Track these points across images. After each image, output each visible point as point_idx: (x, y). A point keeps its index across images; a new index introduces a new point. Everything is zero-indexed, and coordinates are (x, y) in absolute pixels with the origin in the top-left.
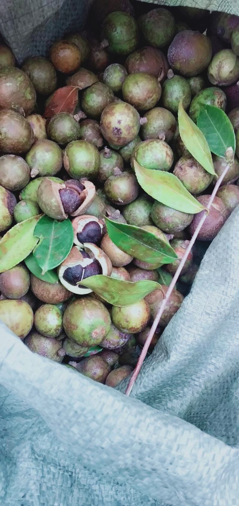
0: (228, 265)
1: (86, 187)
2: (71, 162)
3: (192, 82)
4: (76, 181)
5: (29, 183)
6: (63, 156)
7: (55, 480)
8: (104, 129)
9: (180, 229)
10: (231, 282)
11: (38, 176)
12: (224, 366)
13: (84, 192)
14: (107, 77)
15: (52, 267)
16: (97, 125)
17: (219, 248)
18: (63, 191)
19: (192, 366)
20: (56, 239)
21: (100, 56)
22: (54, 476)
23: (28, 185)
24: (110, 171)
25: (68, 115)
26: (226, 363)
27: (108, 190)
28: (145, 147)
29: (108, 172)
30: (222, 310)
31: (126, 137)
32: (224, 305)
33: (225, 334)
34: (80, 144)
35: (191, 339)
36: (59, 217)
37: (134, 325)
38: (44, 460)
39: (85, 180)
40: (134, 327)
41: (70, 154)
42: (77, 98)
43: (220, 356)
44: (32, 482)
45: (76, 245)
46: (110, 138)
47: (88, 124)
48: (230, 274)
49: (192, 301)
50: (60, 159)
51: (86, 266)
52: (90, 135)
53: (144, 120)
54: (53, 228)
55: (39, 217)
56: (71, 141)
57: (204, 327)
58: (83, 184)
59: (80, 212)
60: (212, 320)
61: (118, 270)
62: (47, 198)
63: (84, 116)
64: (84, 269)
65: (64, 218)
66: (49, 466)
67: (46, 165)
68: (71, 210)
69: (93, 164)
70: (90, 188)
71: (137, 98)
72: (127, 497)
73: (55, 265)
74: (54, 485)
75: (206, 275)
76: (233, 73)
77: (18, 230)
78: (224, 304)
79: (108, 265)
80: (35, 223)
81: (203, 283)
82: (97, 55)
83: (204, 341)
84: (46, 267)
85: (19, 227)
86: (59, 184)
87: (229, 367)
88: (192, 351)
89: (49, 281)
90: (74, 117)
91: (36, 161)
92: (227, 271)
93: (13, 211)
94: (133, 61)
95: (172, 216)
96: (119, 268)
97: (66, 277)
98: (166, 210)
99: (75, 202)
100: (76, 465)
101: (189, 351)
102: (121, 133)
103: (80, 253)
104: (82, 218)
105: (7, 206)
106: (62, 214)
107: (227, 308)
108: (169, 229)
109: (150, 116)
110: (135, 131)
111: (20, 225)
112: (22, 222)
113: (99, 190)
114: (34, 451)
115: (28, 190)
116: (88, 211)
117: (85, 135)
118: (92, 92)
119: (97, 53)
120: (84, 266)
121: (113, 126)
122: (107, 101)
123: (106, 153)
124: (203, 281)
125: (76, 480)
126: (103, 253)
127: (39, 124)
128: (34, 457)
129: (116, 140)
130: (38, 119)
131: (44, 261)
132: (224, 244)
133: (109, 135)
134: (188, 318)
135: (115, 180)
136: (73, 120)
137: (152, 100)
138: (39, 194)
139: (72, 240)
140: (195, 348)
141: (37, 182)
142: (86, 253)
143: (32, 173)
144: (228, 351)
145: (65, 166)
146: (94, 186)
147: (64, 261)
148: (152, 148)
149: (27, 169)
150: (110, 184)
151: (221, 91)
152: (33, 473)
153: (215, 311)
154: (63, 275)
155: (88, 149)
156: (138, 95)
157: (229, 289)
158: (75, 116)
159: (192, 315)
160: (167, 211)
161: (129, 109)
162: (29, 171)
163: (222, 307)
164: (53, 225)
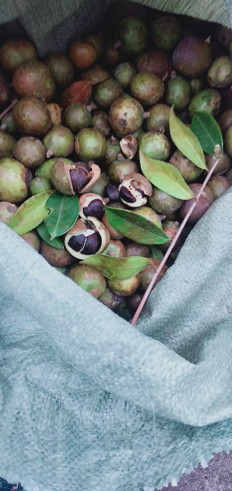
0: (207, 243)
1: (93, 169)
2: (81, 146)
3: (193, 83)
4: (84, 164)
5: (44, 162)
6: (74, 141)
7: (44, 403)
8: (112, 119)
9: (171, 211)
10: (208, 257)
11: (52, 157)
12: (199, 328)
13: (91, 173)
14: (117, 75)
15: (59, 234)
16: (107, 116)
17: (201, 229)
18: (73, 171)
19: (171, 326)
20: (64, 212)
21: (113, 54)
22: (43, 400)
23: (44, 164)
24: (114, 157)
25: (82, 106)
26: (199, 326)
27: (112, 173)
28: (147, 138)
29: (113, 157)
30: (199, 279)
31: (130, 128)
32: (201, 276)
33: (201, 301)
34: (90, 132)
35: (171, 301)
36: (68, 193)
37: (125, 288)
38: (36, 387)
39: (93, 163)
40: (125, 290)
41: (81, 139)
42: (90, 92)
43: (195, 320)
44: (25, 403)
45: (81, 218)
46: (116, 128)
47: (98, 114)
48: (208, 250)
49: (174, 270)
50: (72, 143)
51: (88, 235)
52: (99, 125)
53: (147, 114)
54: (63, 202)
55: (51, 192)
56: (83, 128)
57: (182, 292)
58: (90, 166)
59: (86, 190)
60: (189, 287)
61: (115, 242)
62: (59, 176)
63: (96, 107)
64: (86, 238)
65: (73, 194)
66: (39, 392)
67: (60, 148)
68: (79, 188)
69: (100, 150)
70: (96, 171)
71: (142, 95)
72: (103, 422)
73: (62, 233)
74: (43, 407)
75: (189, 250)
76: (229, 77)
77: (32, 202)
78: (200, 274)
79: (107, 237)
80: (47, 197)
81: (185, 257)
82: (111, 54)
83: (182, 304)
84: (54, 234)
85: (34, 199)
86: (70, 165)
87: (202, 330)
88: (171, 312)
89: (56, 246)
90: (86, 108)
91: (51, 145)
92: (206, 248)
93: (29, 185)
94: (142, 61)
95: (164, 200)
96: (116, 241)
97: (70, 244)
98: (160, 193)
99: (82, 181)
100: (62, 393)
101: (168, 311)
102: (126, 124)
103: (84, 224)
104: (89, 196)
105: (25, 181)
106: (71, 190)
107: (203, 278)
108: (161, 210)
109: (153, 111)
110: (139, 123)
111: (35, 197)
112: (37, 195)
113: (104, 173)
114: (27, 379)
115: (43, 168)
116: (93, 190)
117: (95, 124)
118: (104, 87)
119: (111, 52)
120: (86, 236)
121: (120, 118)
122: (116, 95)
123: (112, 141)
124: (185, 255)
125: (62, 406)
126: (104, 226)
127: (56, 112)
128: (27, 384)
129: (122, 130)
130: (55, 108)
131: (53, 229)
132: (206, 225)
133: (116, 126)
134: (170, 284)
135: (119, 165)
136: (85, 110)
137: (156, 97)
138: (53, 172)
139: (77, 213)
140: (174, 309)
141: (51, 162)
142: (89, 225)
143: (47, 154)
144: (203, 316)
145: (76, 150)
146: (100, 169)
147: (70, 230)
148: (153, 139)
149: (44, 150)
150: (114, 168)
151: (217, 93)
152: (26, 396)
153: (193, 280)
154: (68, 242)
155: (96, 136)
156: (144, 92)
157: (207, 263)
158: (88, 107)
159: (173, 282)
160: (161, 195)
161: (135, 104)
162: (45, 153)
163: (199, 277)
164: (63, 200)
